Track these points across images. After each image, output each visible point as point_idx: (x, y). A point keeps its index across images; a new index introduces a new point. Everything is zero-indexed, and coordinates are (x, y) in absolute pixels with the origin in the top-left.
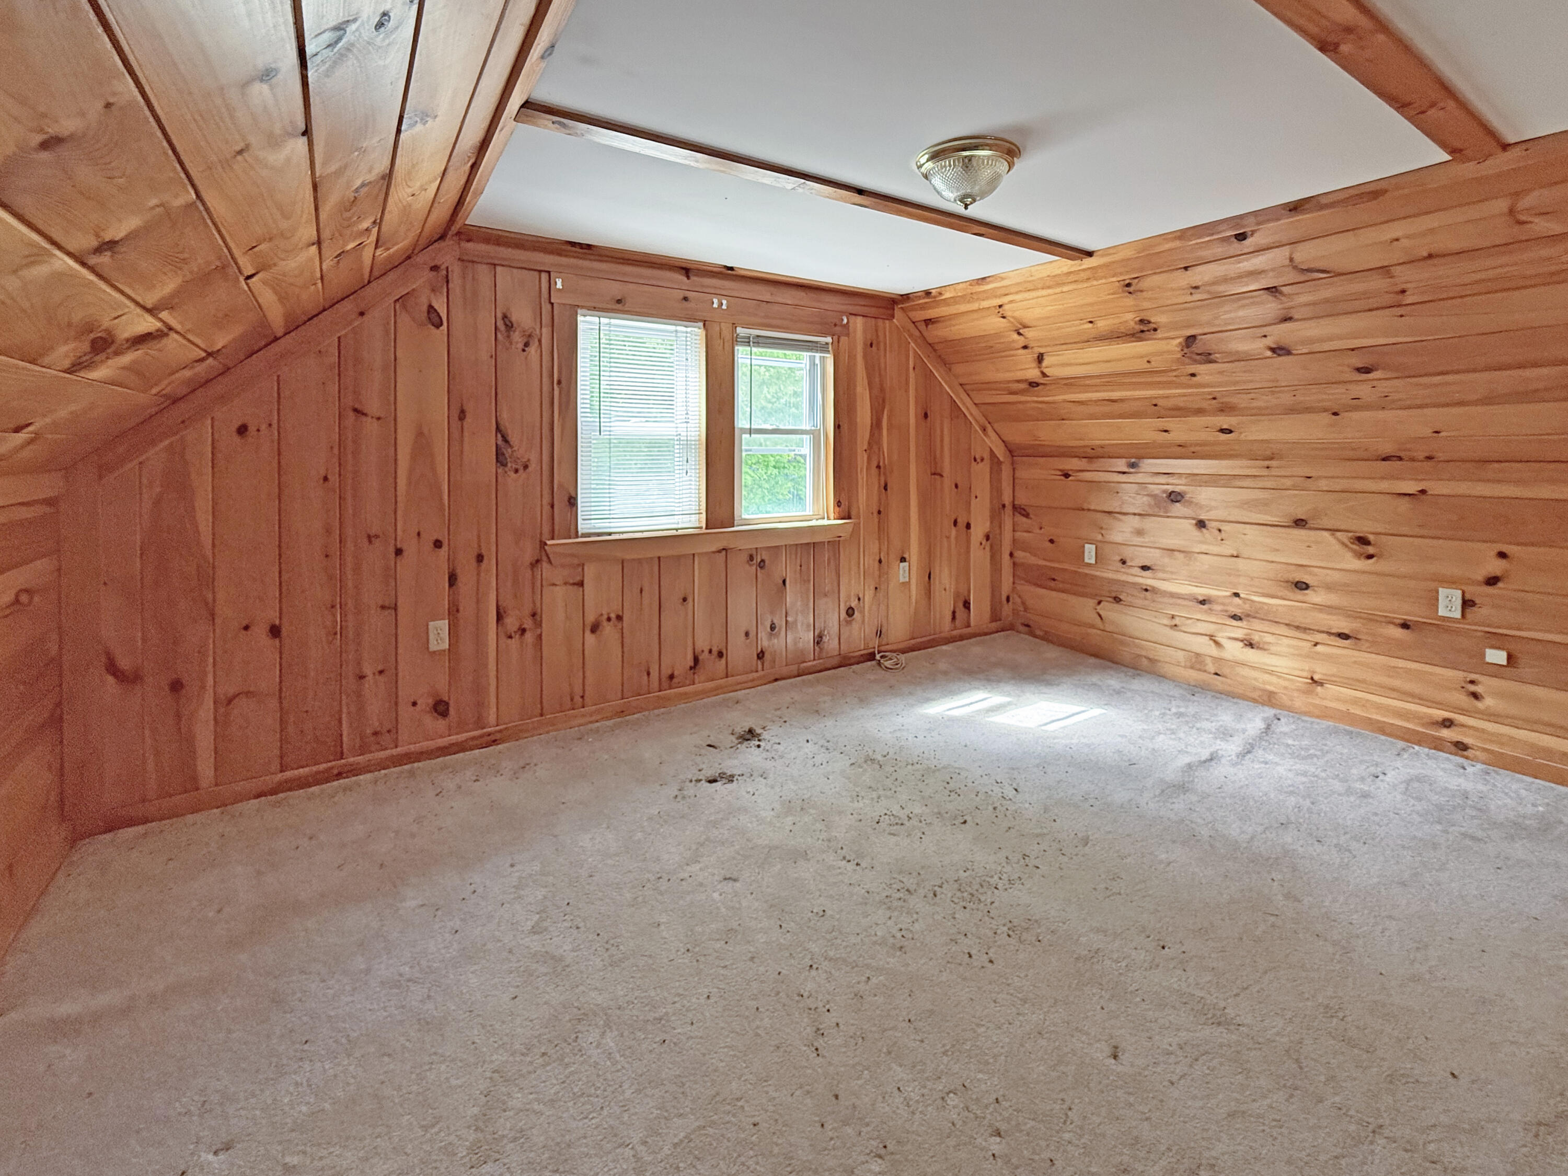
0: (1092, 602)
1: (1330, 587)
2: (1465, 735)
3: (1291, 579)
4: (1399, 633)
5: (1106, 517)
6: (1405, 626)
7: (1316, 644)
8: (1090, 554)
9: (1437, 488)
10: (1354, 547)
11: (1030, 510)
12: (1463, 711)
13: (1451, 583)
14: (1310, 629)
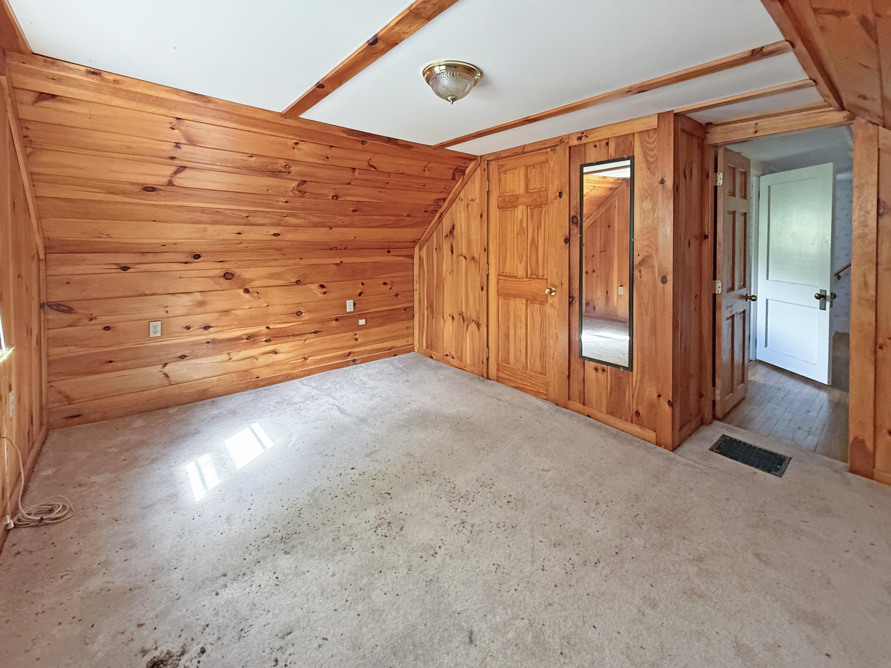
0: (159, 368)
1: (310, 311)
2: (355, 356)
3: (294, 312)
4: (334, 323)
5: (170, 297)
6: (337, 320)
7: (305, 340)
8: (156, 329)
9: (345, 260)
10: (319, 290)
11: (73, 305)
12: (354, 347)
13: (349, 298)
14: (303, 334)
